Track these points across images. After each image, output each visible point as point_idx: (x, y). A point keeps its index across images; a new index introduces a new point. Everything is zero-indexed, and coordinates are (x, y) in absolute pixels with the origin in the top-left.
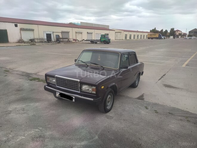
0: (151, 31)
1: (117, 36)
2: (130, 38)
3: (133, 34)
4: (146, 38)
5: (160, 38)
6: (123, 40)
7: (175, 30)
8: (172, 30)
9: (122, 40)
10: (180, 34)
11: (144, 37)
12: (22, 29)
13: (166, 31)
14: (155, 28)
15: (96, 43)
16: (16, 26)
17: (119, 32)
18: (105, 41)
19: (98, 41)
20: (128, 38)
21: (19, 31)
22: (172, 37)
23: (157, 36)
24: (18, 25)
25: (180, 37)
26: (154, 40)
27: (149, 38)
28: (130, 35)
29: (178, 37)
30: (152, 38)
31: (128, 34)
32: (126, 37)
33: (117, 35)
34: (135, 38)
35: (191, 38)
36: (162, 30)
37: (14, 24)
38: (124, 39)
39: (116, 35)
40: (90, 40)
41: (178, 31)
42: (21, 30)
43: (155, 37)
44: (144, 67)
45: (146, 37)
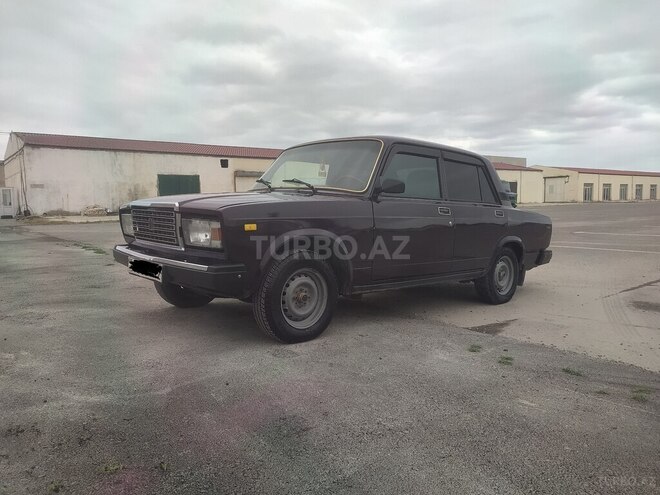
1: (551, 191)
2: (607, 194)
6: (577, 202)
9: (573, 202)
12: (239, 174)
16: (224, 164)
20: (597, 196)
21: (231, 178)
24: (231, 161)
28: (605, 185)
31: (598, 181)
32: (588, 194)
33: (551, 187)
34: (629, 196)
37: (219, 159)
38: (581, 198)
39: (547, 188)
42: (235, 176)
44: (552, 236)
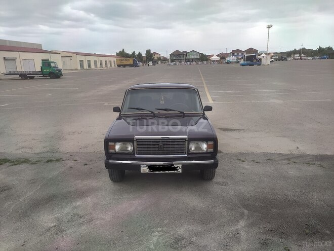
0: (118, 55)
1: (64, 64)
2: (89, 66)
3: (92, 59)
4: (115, 66)
5: (135, 65)
6: (78, 70)
7: (152, 52)
8: (148, 52)
9: (76, 70)
10: (159, 59)
11: (111, 64)
13: (140, 54)
14: (123, 50)
15: (32, 78)
17: (68, 56)
18: (53, 73)
19: (36, 73)
20: (86, 66)
22: (151, 63)
23: (131, 62)
25: (160, 62)
26: (127, 68)
27: (119, 66)
28: (88, 61)
29: (158, 63)
30: (124, 66)
31: (85, 59)
33: (64, 62)
34: (98, 67)
35: (176, 64)
36: (134, 53)
38: (79, 68)
39: (62, 62)
40: (19, 73)
41: (155, 53)
43: (128, 63)
45: (114, 63)
